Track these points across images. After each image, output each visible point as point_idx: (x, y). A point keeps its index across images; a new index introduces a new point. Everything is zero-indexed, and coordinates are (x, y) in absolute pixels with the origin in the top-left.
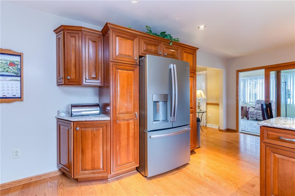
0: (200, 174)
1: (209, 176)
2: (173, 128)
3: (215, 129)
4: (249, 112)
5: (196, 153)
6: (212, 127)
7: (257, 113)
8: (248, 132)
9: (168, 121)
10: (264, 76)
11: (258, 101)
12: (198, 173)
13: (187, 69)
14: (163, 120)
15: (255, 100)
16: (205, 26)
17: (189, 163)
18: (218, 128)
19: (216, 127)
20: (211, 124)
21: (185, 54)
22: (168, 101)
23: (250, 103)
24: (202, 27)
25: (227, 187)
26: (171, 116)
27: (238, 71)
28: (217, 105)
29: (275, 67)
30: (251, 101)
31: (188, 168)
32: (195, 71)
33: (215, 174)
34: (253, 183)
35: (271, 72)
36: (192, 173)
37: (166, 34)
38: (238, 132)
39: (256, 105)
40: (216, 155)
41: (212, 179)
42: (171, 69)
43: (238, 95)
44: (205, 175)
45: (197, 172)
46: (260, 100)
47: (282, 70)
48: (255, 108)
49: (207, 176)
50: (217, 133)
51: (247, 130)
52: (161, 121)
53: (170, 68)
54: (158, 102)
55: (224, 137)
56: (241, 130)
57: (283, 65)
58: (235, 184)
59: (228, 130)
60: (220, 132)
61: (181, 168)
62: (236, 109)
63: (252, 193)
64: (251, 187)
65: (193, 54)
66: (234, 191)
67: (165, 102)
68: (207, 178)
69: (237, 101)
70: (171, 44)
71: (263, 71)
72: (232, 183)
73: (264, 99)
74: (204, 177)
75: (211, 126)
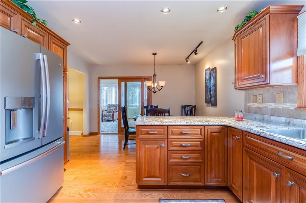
0: (79, 193)
1: (89, 190)
2: (42, 146)
3: (78, 136)
4: (103, 115)
5: (66, 170)
6: (75, 134)
7: (109, 115)
8: (106, 132)
9: (34, 139)
10: (118, 85)
11: (108, 105)
12: (77, 192)
13: (60, 66)
14: (24, 139)
15: (107, 104)
16: (80, 22)
17: (61, 186)
18: (81, 134)
19: (78, 133)
20: (73, 131)
21: (54, 45)
22: (34, 108)
23: (103, 107)
24: (77, 21)
25: (109, 191)
26: (39, 130)
27: (100, 78)
28: (81, 110)
29: (124, 79)
30: (104, 105)
31: (63, 193)
32: (65, 70)
33: (94, 183)
34: (125, 176)
35: (122, 82)
36: (70, 197)
37: (25, 4)
38: (99, 134)
39: (107, 108)
40: (88, 163)
41: (94, 191)
42: (39, 60)
43: (99, 100)
44: (85, 191)
45: (75, 193)
46: (110, 104)
47: (128, 81)
48: (107, 111)
49: (87, 191)
50: (81, 139)
51: (105, 131)
52: (21, 141)
53: (37, 59)
54: (14, 110)
55: (88, 141)
56: (102, 132)
57: (128, 78)
58: (114, 184)
59: (91, 134)
60: (84, 138)
61: (52, 199)
62: (98, 113)
63: (127, 185)
64: (125, 180)
65: (63, 49)
66: (115, 192)
67: (30, 110)
68: (89, 193)
69: (99, 105)
70: (34, 24)
71: (117, 80)
72: (111, 185)
73: (117, 103)
74: (85, 193)
75: (73, 133)
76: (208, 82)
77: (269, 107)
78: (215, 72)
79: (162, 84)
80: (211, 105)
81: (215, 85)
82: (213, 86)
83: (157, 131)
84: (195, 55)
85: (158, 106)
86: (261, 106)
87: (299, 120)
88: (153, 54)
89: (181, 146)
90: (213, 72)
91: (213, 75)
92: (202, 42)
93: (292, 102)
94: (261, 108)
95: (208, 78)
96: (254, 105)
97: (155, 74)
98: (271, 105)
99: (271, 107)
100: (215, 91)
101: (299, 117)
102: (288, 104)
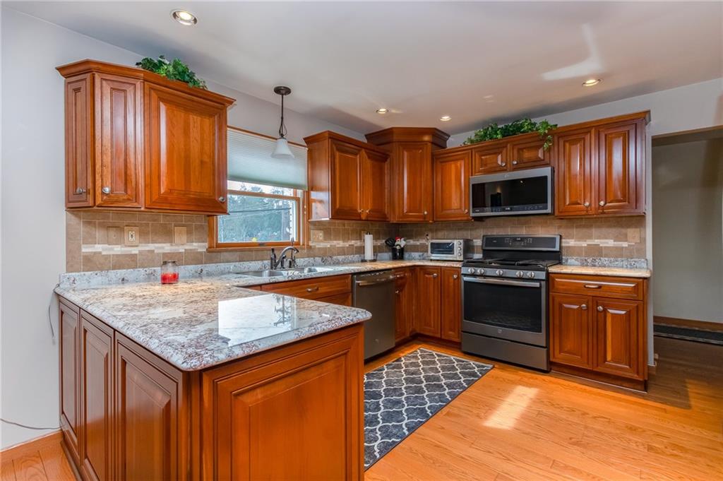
77: (157, 251)
86: (135, 251)
87: (213, 265)
93: (201, 240)
94: (134, 255)
96: (111, 249)
98: (162, 248)
99: (162, 251)
101: (210, 261)
102: (195, 244)
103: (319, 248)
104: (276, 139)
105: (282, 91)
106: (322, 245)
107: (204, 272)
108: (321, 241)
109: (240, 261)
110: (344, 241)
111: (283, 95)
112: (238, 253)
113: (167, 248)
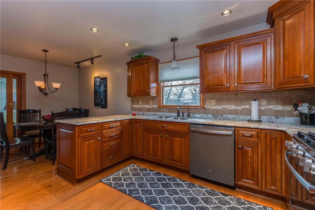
76: (97, 88)
77: (145, 107)
78: (105, 81)
79: (56, 85)
80: (101, 108)
81: (105, 91)
82: (103, 92)
83: (95, 128)
84: (92, 64)
85: (40, 110)
86: (141, 107)
87: (159, 113)
88: (43, 50)
89: (110, 137)
90: (103, 81)
91: (104, 83)
92: (100, 56)
93: (156, 104)
94: (141, 108)
95: (97, 85)
96: (137, 106)
97: (46, 74)
98: (146, 106)
99: (147, 107)
100: (106, 96)
101: (159, 111)
102: (154, 105)
103: (212, 109)
104: (171, 61)
105: (174, 40)
106: (215, 107)
107: (156, 115)
108: (214, 105)
109: (169, 112)
110: (236, 105)
111: (174, 41)
112: (168, 109)
113: (147, 106)
